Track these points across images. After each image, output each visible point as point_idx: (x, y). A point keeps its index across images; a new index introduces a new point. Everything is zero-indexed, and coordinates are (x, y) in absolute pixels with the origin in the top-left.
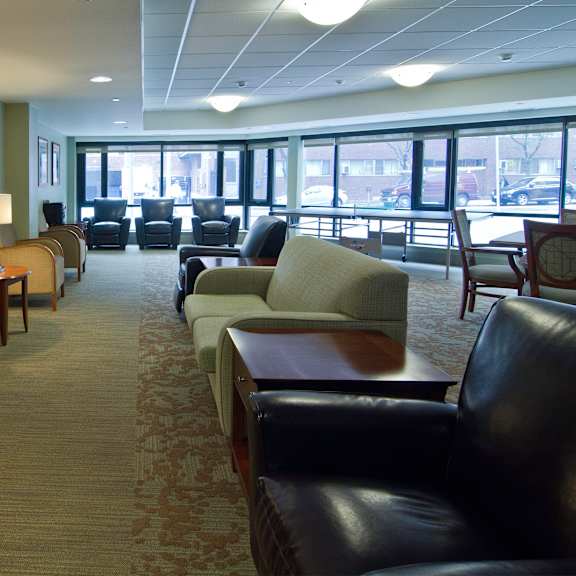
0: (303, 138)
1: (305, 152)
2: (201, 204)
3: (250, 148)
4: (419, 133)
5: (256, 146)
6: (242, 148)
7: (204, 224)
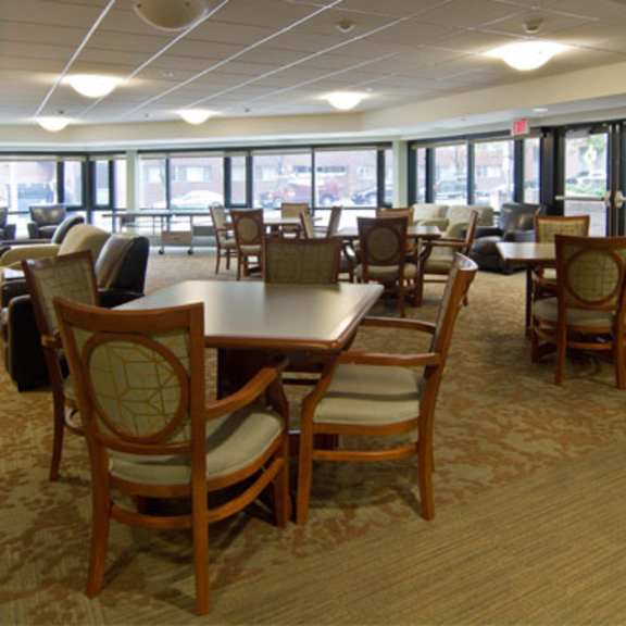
0: (140, 152)
1: (140, 163)
2: (39, 211)
3: (92, 159)
4: (228, 152)
5: (96, 157)
6: (84, 159)
7: (42, 229)
